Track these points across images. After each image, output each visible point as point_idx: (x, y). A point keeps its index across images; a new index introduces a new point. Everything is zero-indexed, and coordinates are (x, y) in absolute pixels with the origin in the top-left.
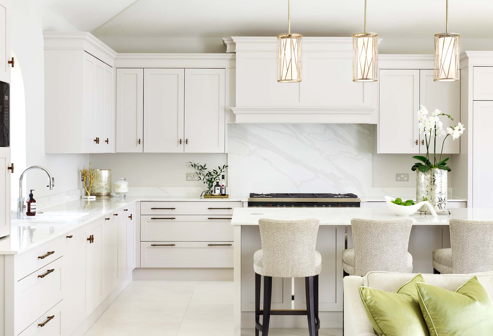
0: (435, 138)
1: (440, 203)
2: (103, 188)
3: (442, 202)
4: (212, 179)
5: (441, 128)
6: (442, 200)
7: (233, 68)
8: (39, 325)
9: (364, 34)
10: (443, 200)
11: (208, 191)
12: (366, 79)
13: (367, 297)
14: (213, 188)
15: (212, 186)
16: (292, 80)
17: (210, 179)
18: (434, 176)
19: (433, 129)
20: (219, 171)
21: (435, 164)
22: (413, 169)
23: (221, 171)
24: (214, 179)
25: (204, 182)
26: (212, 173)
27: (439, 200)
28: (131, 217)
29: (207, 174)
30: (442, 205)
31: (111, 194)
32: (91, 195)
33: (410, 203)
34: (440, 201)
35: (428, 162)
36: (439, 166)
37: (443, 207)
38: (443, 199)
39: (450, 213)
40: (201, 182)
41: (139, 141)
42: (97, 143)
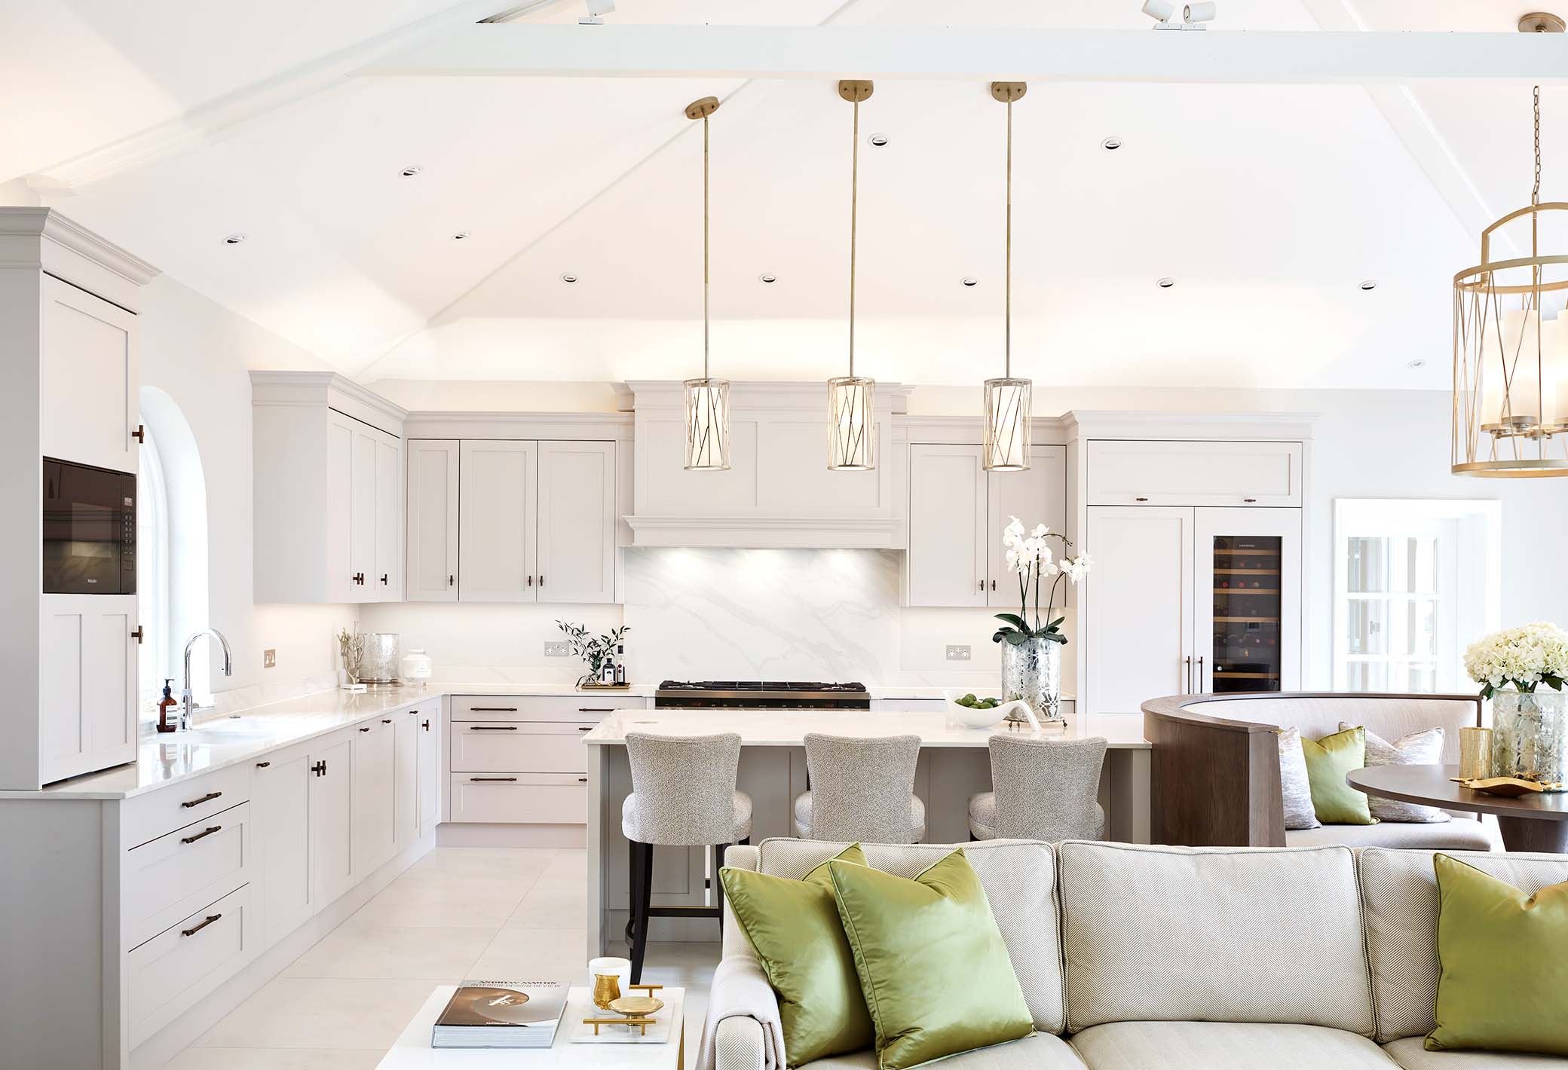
0: (1037, 580)
1: (1046, 704)
2: (381, 668)
3: (1051, 702)
4: (599, 652)
5: (1049, 560)
6: (1050, 699)
7: (631, 439)
8: (184, 932)
9: (848, 380)
10: (1053, 700)
11: (590, 676)
12: (851, 465)
13: (733, 888)
14: (600, 671)
15: (599, 666)
16: (710, 466)
17: (596, 653)
18: (1034, 652)
19: (1034, 561)
20: (612, 637)
21: (1038, 629)
22: (996, 639)
23: (617, 637)
24: (604, 654)
25: (584, 659)
26: (600, 642)
27: (1045, 699)
28: (426, 725)
29: (590, 643)
30: (1050, 709)
31: (399, 680)
32: (361, 682)
33: (992, 703)
34: (1047, 701)
35: (1023, 625)
36: (1045, 633)
37: (1052, 713)
38: (1053, 698)
39: (1065, 725)
40: (579, 658)
41: (451, 580)
42: (358, 583)
